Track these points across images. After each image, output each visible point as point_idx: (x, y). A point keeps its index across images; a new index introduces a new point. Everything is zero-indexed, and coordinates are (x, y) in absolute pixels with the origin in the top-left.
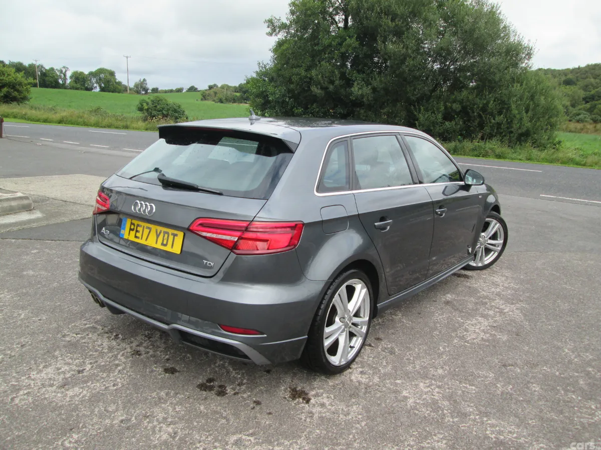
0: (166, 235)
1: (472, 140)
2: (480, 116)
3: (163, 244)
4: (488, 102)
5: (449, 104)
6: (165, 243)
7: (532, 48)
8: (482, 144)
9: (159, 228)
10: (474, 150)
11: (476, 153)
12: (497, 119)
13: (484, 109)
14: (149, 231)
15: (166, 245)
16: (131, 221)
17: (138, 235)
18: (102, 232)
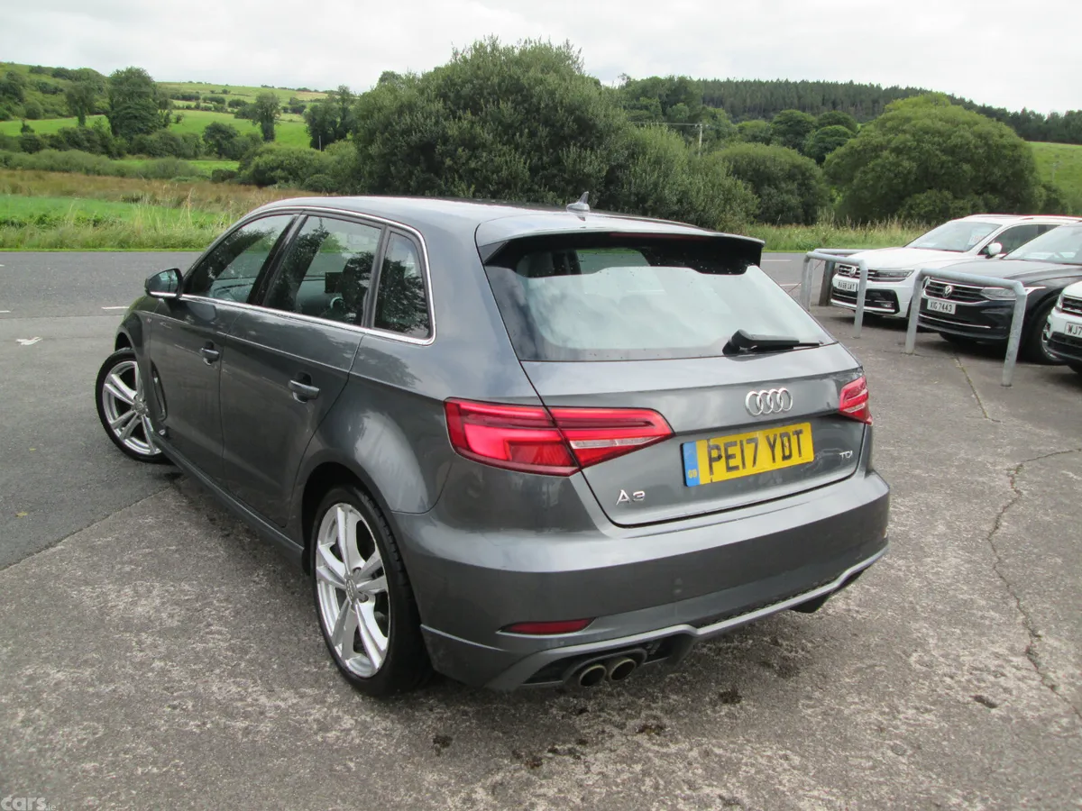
0: (785, 439)
3: (785, 458)
6: (787, 453)
9: (771, 433)
14: (753, 444)
15: (789, 457)
16: (706, 444)
17: (732, 463)
18: (620, 503)
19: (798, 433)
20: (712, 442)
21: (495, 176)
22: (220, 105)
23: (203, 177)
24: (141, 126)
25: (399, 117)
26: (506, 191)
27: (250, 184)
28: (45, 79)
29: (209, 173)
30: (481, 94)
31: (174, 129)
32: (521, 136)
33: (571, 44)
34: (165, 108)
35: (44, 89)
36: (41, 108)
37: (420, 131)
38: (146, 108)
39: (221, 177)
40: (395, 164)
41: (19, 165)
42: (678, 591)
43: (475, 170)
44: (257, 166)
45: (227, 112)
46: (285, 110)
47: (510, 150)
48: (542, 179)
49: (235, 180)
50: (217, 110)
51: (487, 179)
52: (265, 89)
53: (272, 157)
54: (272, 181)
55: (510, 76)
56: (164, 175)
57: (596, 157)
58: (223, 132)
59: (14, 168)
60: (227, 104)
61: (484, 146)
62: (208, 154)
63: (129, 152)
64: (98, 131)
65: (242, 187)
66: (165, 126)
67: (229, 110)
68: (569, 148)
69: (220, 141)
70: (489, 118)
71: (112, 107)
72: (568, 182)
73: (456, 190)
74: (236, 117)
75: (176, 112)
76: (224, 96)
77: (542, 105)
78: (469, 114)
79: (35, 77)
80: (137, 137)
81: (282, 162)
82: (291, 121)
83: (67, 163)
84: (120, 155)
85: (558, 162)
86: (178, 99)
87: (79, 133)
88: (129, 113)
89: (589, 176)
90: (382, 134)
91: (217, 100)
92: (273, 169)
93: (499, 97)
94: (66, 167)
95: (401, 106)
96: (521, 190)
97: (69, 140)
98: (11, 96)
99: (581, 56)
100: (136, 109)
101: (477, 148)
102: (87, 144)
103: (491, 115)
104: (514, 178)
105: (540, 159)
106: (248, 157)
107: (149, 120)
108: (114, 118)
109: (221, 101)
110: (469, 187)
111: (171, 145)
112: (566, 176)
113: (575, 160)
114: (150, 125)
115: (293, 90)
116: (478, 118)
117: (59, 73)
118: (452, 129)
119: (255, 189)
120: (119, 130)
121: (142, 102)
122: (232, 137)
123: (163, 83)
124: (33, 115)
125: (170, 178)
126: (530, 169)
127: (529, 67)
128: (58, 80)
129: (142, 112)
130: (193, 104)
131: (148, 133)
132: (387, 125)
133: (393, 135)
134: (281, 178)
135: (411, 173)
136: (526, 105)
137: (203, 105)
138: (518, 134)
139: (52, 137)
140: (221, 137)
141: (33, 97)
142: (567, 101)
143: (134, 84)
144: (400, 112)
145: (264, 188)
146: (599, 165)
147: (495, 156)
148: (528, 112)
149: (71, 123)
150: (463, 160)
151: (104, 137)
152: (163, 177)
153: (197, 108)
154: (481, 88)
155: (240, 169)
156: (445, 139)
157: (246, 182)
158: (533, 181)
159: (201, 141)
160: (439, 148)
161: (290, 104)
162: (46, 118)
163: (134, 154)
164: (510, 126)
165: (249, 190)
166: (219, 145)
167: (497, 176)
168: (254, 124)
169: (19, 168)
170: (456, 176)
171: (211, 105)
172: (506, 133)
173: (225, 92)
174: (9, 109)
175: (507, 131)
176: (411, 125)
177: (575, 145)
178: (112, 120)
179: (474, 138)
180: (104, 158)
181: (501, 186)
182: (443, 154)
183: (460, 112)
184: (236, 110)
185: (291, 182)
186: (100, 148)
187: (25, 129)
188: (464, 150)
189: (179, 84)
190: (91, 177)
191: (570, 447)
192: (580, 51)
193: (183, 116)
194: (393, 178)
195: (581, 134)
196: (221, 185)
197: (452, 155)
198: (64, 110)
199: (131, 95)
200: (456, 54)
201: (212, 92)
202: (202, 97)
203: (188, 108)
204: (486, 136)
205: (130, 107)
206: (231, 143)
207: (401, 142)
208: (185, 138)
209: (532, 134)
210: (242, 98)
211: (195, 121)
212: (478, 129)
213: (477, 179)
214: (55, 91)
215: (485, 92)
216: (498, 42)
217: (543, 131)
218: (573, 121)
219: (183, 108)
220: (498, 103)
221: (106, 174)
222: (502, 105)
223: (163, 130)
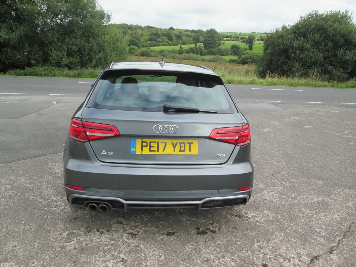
0: (183, 145)
1: (86, 68)
2: (89, 54)
3: (180, 151)
4: (93, 46)
5: (69, 46)
6: (182, 149)
7: (110, 15)
8: (93, 70)
9: (175, 141)
10: (89, 74)
11: (91, 76)
12: (99, 55)
13: (91, 49)
14: (165, 144)
15: (184, 151)
16: (141, 141)
17: (152, 149)
18: (102, 154)
19: (190, 144)
20: (144, 140)
21: (309, 60)
22: (237, 39)
23: (227, 61)
24: (212, 46)
25: (277, 40)
26: (313, 66)
27: (240, 64)
28: (188, 33)
29: (228, 60)
30: (308, 31)
31: (222, 47)
32: (321, 46)
33: (348, 11)
34: (220, 40)
35: (188, 36)
36: (186, 41)
37: (284, 45)
38: (214, 41)
39: (232, 61)
40: (274, 56)
41: (176, 58)
42: (115, 186)
43: (302, 58)
44: (243, 58)
45: (239, 41)
46: (258, 40)
47: (317, 51)
48: (328, 61)
49: (236, 62)
50: (236, 40)
51: (306, 61)
52: (253, 33)
53: (248, 55)
54: (247, 63)
55: (320, 25)
56: (215, 61)
57: (352, 53)
58: (236, 47)
59: (175, 59)
60: (240, 38)
61: (306, 49)
62: (231, 54)
63: (208, 54)
64: (199, 48)
65: (238, 64)
66: (219, 46)
67: (240, 40)
68: (340, 50)
69: (235, 50)
70: (310, 40)
71: (205, 40)
72: (339, 63)
73: (294, 65)
74: (242, 43)
75: (223, 42)
76: (239, 36)
77: (331, 34)
78: (302, 39)
79: (186, 33)
80: (210, 49)
81: (251, 56)
82: (259, 43)
83: (189, 57)
84: (205, 55)
85: (335, 55)
86: (225, 37)
87: (194, 48)
88: (209, 42)
89: (348, 60)
90: (271, 46)
91: (237, 37)
92: (248, 59)
93: (315, 32)
94: (188, 58)
95: (279, 37)
96: (320, 65)
97: (192, 51)
98: (179, 38)
99: (352, 15)
100: (212, 41)
101: (304, 51)
102: (196, 52)
103: (311, 38)
104: (317, 61)
105: (328, 54)
106: (241, 55)
107: (215, 44)
108: (205, 44)
109: (238, 38)
110: (299, 64)
111: (220, 52)
112: (338, 60)
113: (343, 54)
114: (215, 46)
115: (262, 33)
116: (305, 40)
117: (193, 31)
118: (295, 44)
119: (241, 65)
120: (206, 48)
121: (213, 39)
122: (239, 49)
123: (222, 33)
124: (184, 44)
125: (216, 61)
126: (324, 58)
127: (328, 20)
128: (192, 33)
129: (213, 42)
130: (229, 39)
131: (214, 48)
132: (273, 43)
133: (275, 46)
134: (250, 62)
135: (279, 60)
136: (324, 35)
137: (232, 39)
138: (320, 45)
139: (187, 50)
140: (236, 49)
141: (184, 38)
142: (341, 32)
143: (212, 33)
144: (278, 39)
145: (244, 65)
146: (353, 56)
147: (310, 53)
148: (325, 37)
149: (193, 46)
150: (298, 55)
151: (201, 50)
152: (214, 61)
153: (230, 40)
154: (308, 29)
155: (238, 59)
156: (293, 47)
157: (239, 63)
158: (324, 62)
159: (229, 50)
160: (290, 51)
161: (260, 38)
162: (187, 44)
163: (209, 55)
164: (318, 42)
165: (239, 66)
166: (234, 51)
167: (311, 60)
168: (247, 45)
169: (176, 59)
170: (295, 60)
171: (235, 39)
172: (316, 45)
173: (240, 35)
174: (178, 42)
175: (316, 44)
176: (281, 43)
177: (343, 49)
178: (204, 45)
179: (302, 47)
180: (199, 56)
181: (311, 64)
182: (291, 53)
183: (299, 38)
184: (242, 40)
185: (253, 63)
186: (199, 53)
187: (181, 47)
188: (299, 51)
189: (226, 33)
190: (195, 61)
191: (86, 134)
192: (352, 14)
193: (225, 43)
194: (273, 61)
195: (347, 45)
196: (231, 64)
197: (295, 53)
198: (192, 42)
199: (211, 37)
200: (301, 18)
201: (236, 35)
202: (232, 37)
203: (228, 40)
204: (308, 46)
205: (210, 40)
206: (238, 51)
207: (277, 48)
208: (224, 50)
209: (326, 45)
210: (244, 36)
211: (228, 44)
212: (305, 44)
213: (302, 61)
214: (191, 37)
215: (309, 31)
216: (318, 12)
217: (330, 44)
218: (343, 40)
219: (226, 40)
220: (314, 34)
221: (199, 61)
222: (316, 35)
223: (219, 47)
